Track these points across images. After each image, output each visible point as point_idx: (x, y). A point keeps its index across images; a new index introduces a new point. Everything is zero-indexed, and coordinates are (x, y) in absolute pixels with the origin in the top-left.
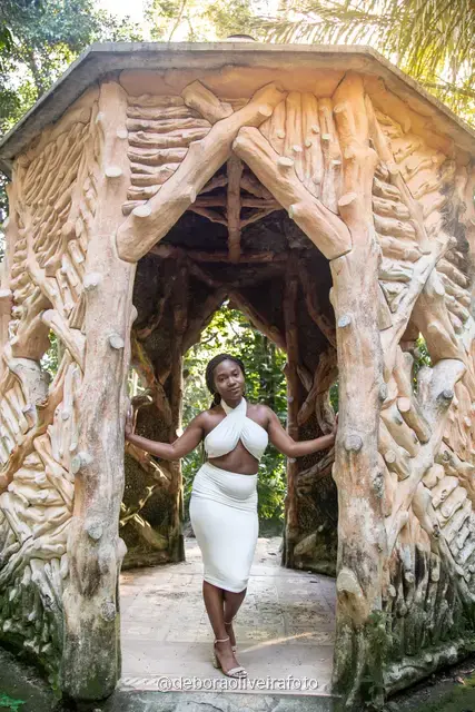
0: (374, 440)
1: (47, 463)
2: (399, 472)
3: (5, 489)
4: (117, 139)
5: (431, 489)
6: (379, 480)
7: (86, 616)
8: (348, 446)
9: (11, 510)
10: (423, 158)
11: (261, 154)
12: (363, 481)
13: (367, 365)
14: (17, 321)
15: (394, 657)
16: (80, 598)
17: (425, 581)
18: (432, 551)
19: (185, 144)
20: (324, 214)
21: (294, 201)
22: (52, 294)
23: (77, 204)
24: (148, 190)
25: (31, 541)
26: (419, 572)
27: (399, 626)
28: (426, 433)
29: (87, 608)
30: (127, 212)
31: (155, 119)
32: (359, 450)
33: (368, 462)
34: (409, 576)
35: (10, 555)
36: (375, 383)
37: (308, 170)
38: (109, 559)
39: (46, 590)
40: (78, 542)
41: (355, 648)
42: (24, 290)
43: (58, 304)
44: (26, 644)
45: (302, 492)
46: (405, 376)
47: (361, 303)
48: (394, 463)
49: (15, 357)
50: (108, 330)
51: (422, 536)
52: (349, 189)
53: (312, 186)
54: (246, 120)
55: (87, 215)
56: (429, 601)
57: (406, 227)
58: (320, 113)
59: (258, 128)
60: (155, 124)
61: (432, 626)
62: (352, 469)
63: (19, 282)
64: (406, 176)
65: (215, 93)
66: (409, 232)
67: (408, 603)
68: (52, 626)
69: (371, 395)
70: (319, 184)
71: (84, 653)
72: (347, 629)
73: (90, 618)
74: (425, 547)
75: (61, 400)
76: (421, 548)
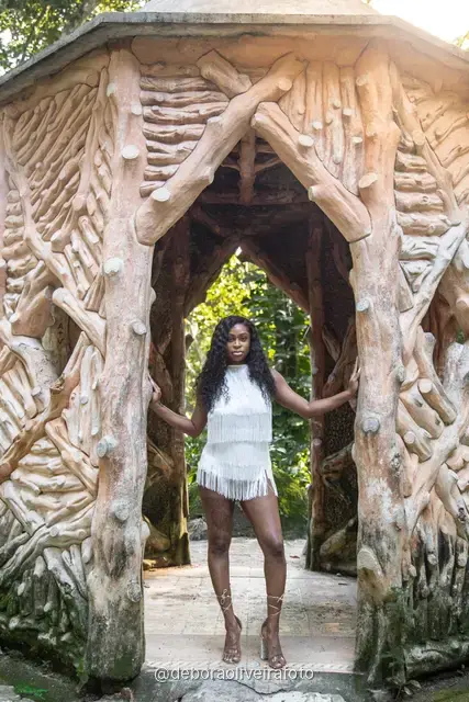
0: (391, 422)
1: (64, 449)
2: (419, 453)
3: (8, 477)
4: (132, 116)
5: (457, 471)
6: (396, 460)
7: (112, 597)
8: (366, 428)
9: (17, 500)
10: (456, 117)
11: (280, 132)
12: (381, 462)
13: (385, 350)
14: (16, 296)
15: (417, 638)
16: (107, 579)
17: (451, 565)
18: (459, 535)
19: (203, 120)
20: (344, 196)
21: (314, 183)
22: (62, 272)
23: (87, 177)
24: (166, 170)
25: (44, 530)
26: (443, 555)
27: (422, 607)
28: (451, 414)
29: (114, 589)
30: (146, 194)
31: (171, 92)
32: (377, 432)
33: (385, 444)
34: (433, 559)
35: (16, 546)
36: (393, 366)
37: (329, 148)
38: (134, 541)
39: (64, 577)
40: (104, 525)
41: (375, 624)
42: (21, 261)
43: (70, 282)
44: (40, 637)
45: (327, 479)
46: (427, 358)
47: (380, 287)
48: (414, 445)
49: (14, 335)
50: (130, 316)
51: (447, 518)
52: (370, 169)
53: (332, 167)
54: (265, 95)
55: (101, 193)
56: (455, 587)
57: (433, 199)
58: (341, 85)
59: (277, 102)
60: (170, 98)
61: (459, 612)
62: (371, 450)
63: (16, 251)
64: (434, 144)
65: (232, 63)
66: (435, 205)
67: (432, 586)
68: (73, 614)
69: (389, 378)
70: (339, 164)
71: (111, 632)
72: (368, 607)
73: (117, 598)
74: (450, 530)
75: (78, 382)
76: (446, 530)
